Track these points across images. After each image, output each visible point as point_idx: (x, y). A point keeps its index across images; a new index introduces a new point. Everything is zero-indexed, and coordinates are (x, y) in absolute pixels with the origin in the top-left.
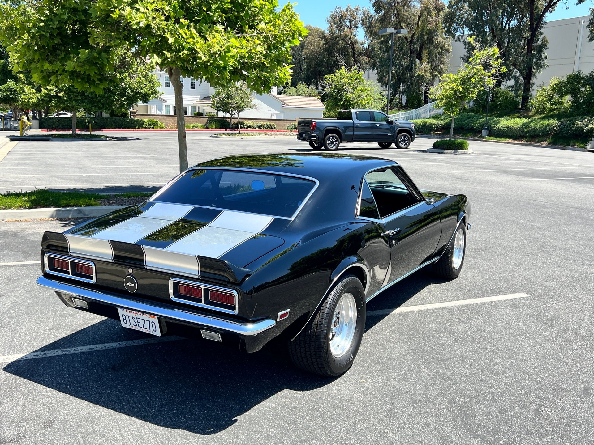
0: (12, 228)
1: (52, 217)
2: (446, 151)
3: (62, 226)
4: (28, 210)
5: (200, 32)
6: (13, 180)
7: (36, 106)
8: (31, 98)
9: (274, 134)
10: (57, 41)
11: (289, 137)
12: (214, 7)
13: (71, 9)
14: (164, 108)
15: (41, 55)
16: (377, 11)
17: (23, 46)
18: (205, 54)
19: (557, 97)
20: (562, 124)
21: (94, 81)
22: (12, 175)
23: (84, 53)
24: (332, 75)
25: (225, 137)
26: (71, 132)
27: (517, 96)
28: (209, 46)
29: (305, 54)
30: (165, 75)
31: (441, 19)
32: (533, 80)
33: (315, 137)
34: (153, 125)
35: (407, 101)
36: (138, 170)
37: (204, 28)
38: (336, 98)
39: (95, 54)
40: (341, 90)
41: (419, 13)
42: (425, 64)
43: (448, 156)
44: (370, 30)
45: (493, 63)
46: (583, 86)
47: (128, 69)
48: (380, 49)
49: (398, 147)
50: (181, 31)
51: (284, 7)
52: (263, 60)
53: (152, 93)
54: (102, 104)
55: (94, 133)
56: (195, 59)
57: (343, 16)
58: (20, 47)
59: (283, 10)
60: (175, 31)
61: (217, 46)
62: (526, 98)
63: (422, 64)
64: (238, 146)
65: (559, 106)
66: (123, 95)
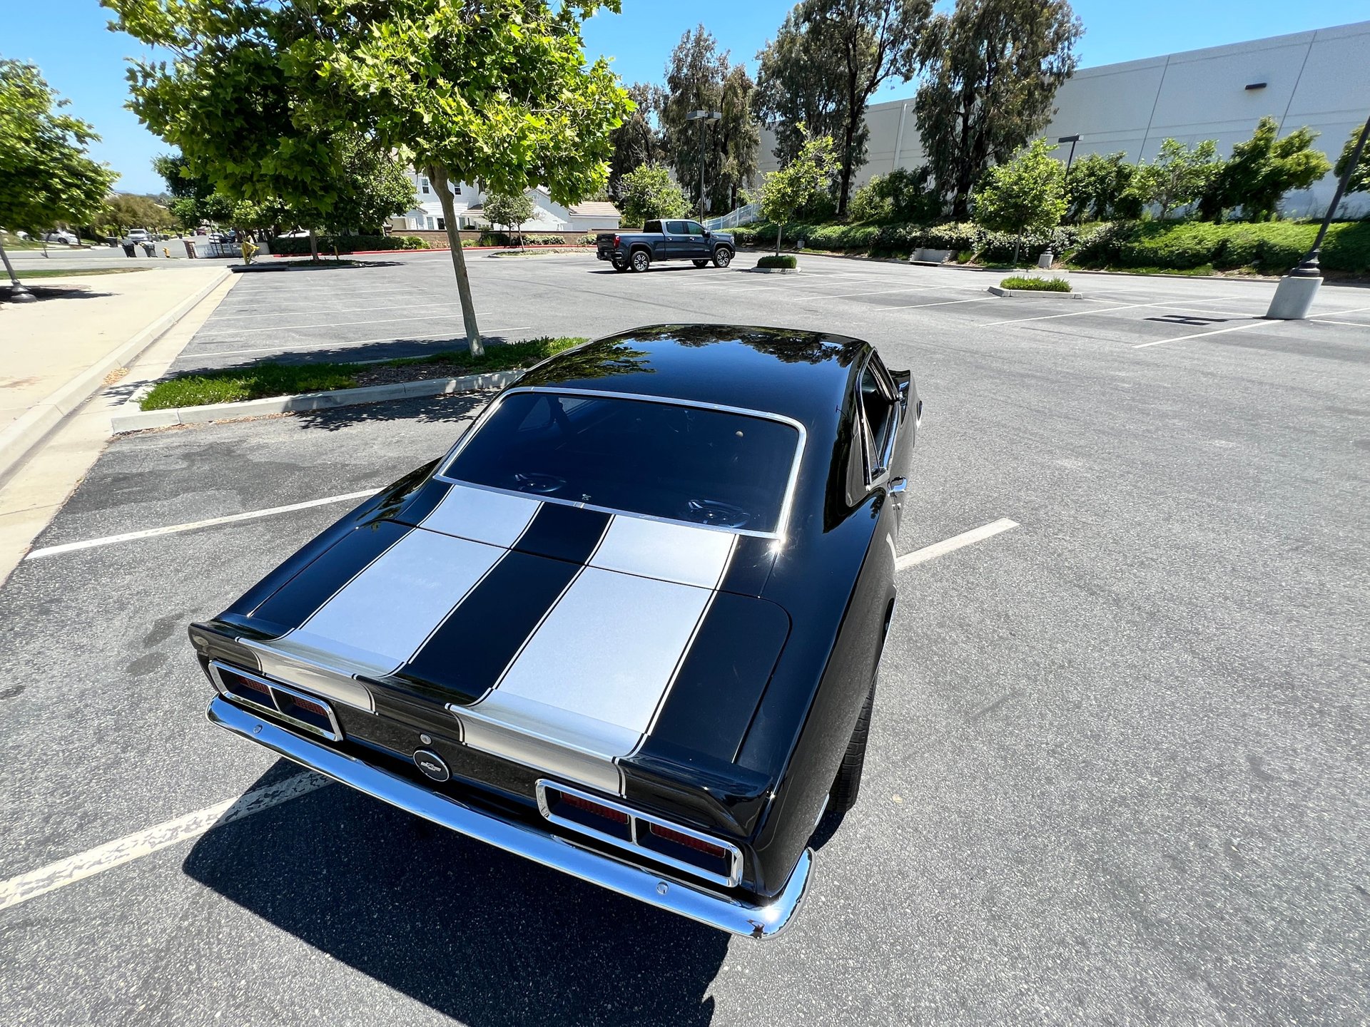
0: (225, 436)
1: (286, 409)
2: (773, 270)
3: (304, 427)
4: (247, 403)
5: (472, 103)
6: (232, 340)
7: (259, 223)
8: (249, 214)
9: (565, 251)
10: (239, 122)
11: (583, 254)
12: (488, 60)
13: (250, 65)
14: (425, 221)
15: (217, 149)
16: (674, 90)
17: (182, 133)
18: (486, 143)
19: (877, 199)
20: (883, 232)
21: (314, 192)
22: (231, 331)
23: (286, 145)
24: (631, 173)
25: (506, 258)
26: (311, 258)
27: (835, 198)
28: (491, 127)
30: (423, 177)
31: (748, 101)
32: (852, 179)
33: (619, 255)
34: (414, 245)
35: (713, 205)
36: (405, 313)
37: (478, 96)
38: (638, 204)
39: (306, 147)
40: (643, 193)
41: (722, 94)
42: (731, 159)
43: (775, 276)
44: (666, 115)
45: (827, 157)
46: (906, 186)
47: (372, 169)
48: (678, 140)
49: (717, 266)
50: (442, 102)
51: (594, 64)
52: (573, 153)
53: (409, 202)
54: (345, 218)
55: (342, 257)
56: (470, 151)
58: (178, 134)
59: (594, 69)
60: (431, 102)
61: (505, 127)
62: (845, 199)
63: (728, 159)
64: (524, 269)
65: (879, 210)
66: (370, 206)
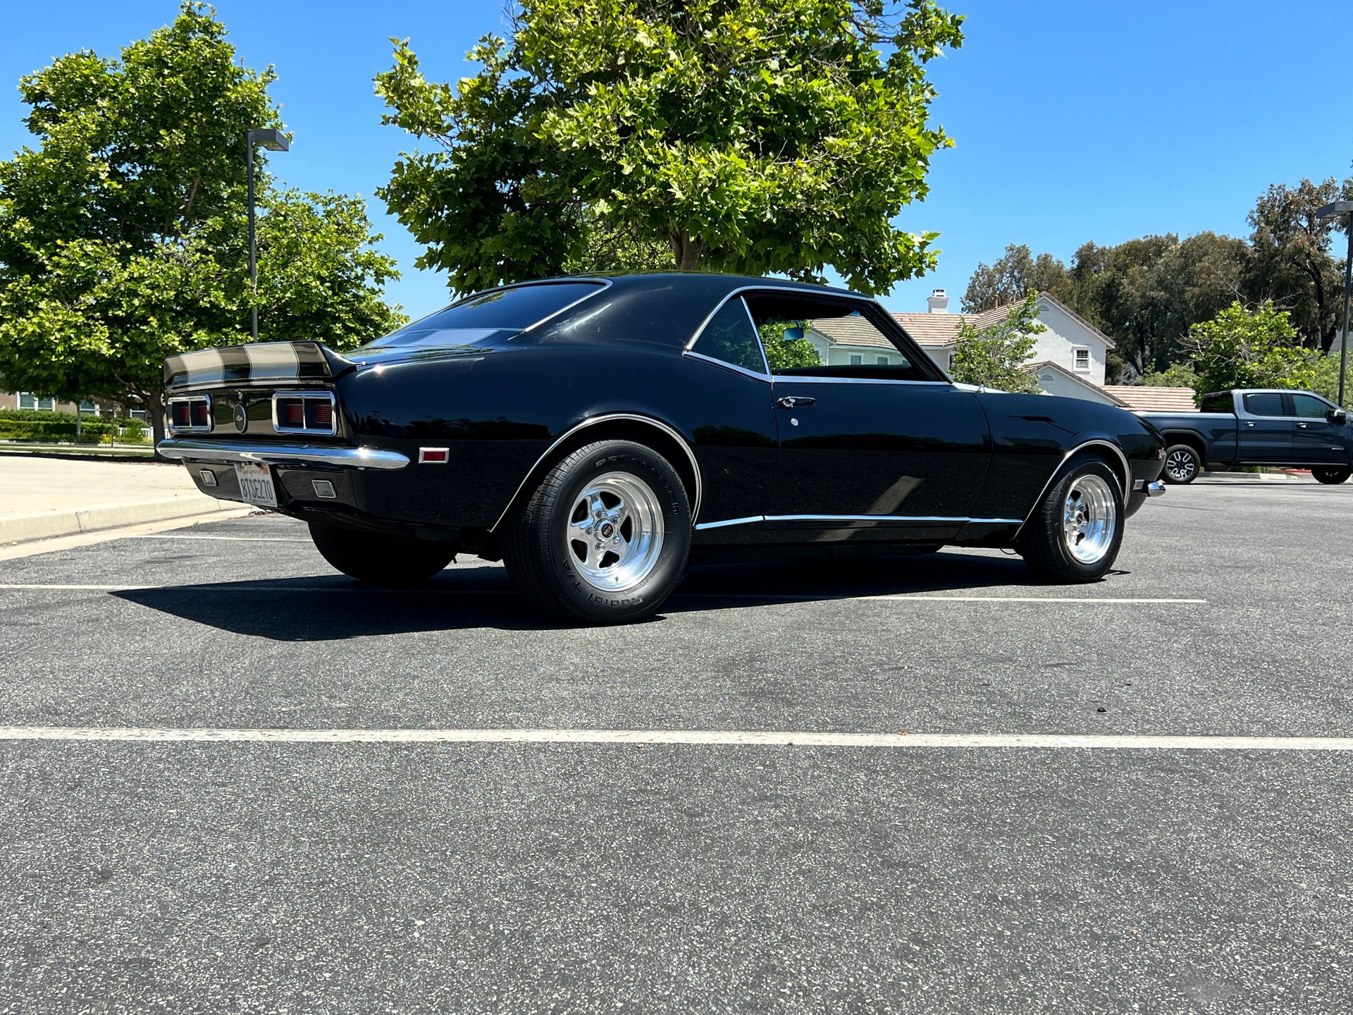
18: (682, 189)
24: (1211, 322)
29: (1193, 297)
39: (528, 220)
40: (1229, 352)
50: (647, 151)
52: (829, 207)
57: (1291, 203)
